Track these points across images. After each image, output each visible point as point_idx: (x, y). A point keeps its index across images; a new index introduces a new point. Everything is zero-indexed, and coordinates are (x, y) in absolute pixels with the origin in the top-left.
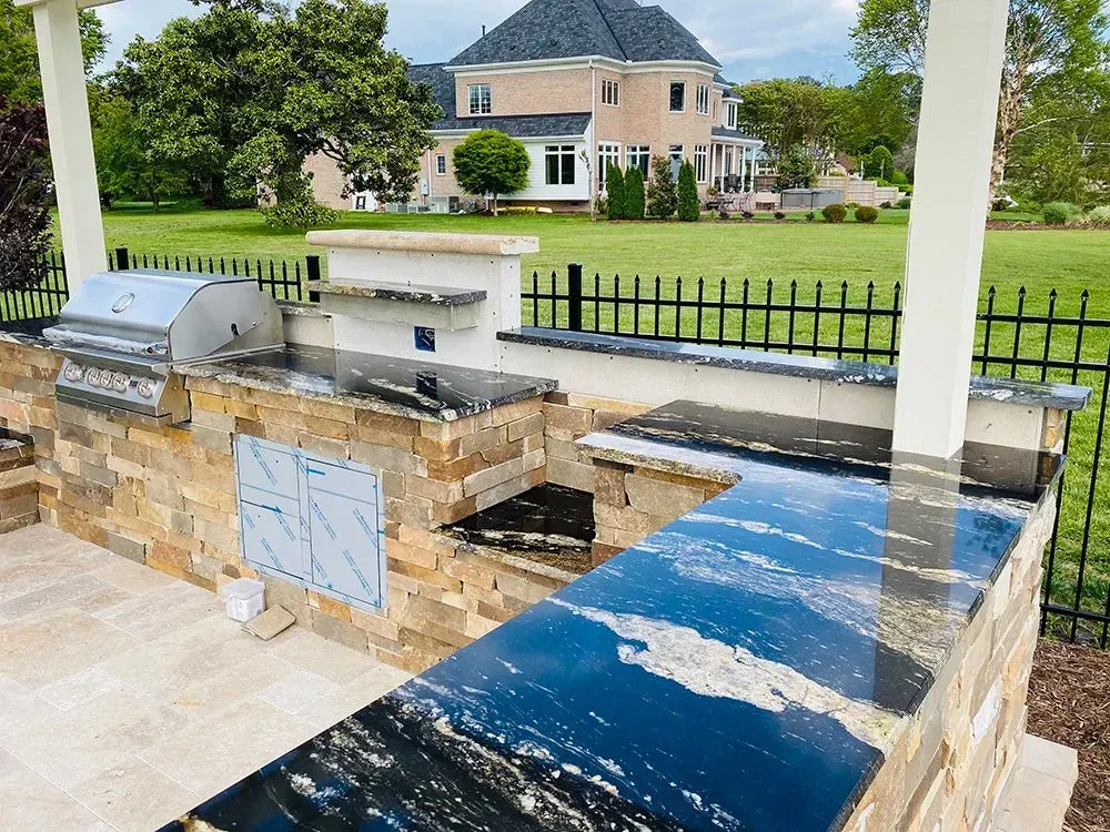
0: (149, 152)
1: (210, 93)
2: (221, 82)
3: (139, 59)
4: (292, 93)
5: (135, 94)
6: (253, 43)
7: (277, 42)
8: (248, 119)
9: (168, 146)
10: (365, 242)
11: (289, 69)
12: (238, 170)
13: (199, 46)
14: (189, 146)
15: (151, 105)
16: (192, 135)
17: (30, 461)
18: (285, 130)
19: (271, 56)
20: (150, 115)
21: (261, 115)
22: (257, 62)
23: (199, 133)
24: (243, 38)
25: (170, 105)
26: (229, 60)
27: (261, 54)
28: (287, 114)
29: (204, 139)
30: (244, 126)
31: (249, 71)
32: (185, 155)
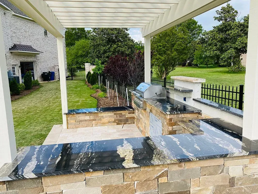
0: (204, 55)
1: (219, 41)
2: (222, 38)
3: (204, 35)
4: (239, 40)
5: (203, 43)
6: (231, 29)
7: (237, 27)
8: (227, 46)
9: (208, 54)
10: (178, 79)
11: (239, 34)
12: (223, 58)
13: (218, 31)
14: (212, 54)
15: (205, 45)
16: (213, 51)
17: (134, 113)
18: (236, 48)
19: (235, 31)
20: (205, 47)
21: (230, 45)
22: (231, 33)
23: (215, 50)
24: (229, 28)
25: (210, 45)
26: (225, 33)
27: (232, 31)
28: (237, 45)
29: (216, 52)
30: (226, 48)
31: (229, 35)
32: (211, 55)
